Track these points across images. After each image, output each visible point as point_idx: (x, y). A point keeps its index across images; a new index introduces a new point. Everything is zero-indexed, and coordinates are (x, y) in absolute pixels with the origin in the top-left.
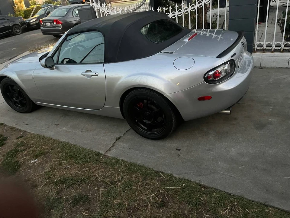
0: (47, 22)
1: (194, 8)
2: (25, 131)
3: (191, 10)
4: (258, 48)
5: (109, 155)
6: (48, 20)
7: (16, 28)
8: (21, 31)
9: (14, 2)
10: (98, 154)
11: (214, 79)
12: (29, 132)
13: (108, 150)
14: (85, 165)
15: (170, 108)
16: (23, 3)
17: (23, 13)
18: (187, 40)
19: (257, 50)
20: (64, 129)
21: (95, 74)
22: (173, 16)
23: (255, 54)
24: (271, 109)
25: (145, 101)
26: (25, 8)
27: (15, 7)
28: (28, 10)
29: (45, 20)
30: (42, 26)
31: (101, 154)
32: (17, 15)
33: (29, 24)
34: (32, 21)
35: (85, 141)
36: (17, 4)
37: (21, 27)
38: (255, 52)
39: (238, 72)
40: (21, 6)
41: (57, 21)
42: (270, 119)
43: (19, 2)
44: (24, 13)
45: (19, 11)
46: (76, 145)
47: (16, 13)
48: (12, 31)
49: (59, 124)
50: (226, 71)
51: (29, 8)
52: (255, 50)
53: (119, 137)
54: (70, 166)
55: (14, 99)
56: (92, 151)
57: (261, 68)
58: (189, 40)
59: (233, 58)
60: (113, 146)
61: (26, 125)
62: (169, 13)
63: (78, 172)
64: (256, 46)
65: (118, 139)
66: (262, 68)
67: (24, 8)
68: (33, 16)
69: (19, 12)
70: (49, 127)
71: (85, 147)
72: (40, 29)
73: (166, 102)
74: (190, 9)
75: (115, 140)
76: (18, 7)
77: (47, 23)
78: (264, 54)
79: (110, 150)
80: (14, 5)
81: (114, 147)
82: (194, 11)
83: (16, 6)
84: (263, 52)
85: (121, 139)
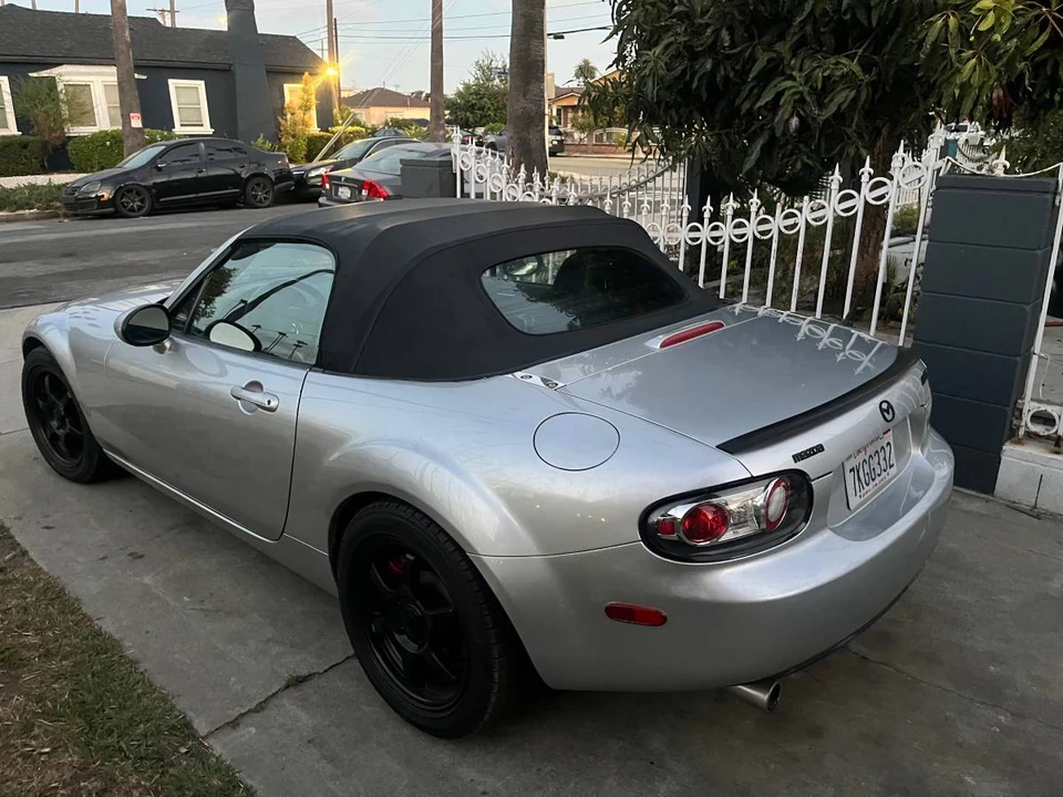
0: (342, 186)
1: (796, 225)
2: (24, 553)
3: (783, 230)
4: (1034, 428)
5: (217, 747)
6: (347, 179)
7: (258, 185)
8: (270, 196)
9: (286, 105)
10: (185, 729)
11: (687, 541)
12: (31, 560)
13: (228, 724)
14: (102, 765)
15: (488, 619)
16: (313, 113)
17: (303, 145)
18: (655, 343)
19: (1032, 436)
20: (147, 580)
21: (269, 402)
22: (712, 238)
23: (1018, 448)
24: (999, 725)
25: (409, 556)
26: (314, 130)
27: (283, 122)
28: (321, 137)
29: (339, 178)
30: (323, 195)
31: (194, 735)
32: (285, 147)
33: (302, 181)
34: (313, 174)
35: (177, 656)
36: (292, 114)
37: (274, 184)
38: (1019, 442)
39: (834, 530)
40: (303, 121)
41: (374, 186)
42: (969, 779)
43: (300, 108)
44: (308, 145)
45: (294, 136)
46: (134, 663)
47: (283, 140)
48: (244, 193)
49: (142, 556)
50: (760, 514)
51: (328, 131)
52: (1021, 432)
53: (305, 672)
54: (47, 750)
55: (54, 424)
56: (173, 708)
57: (1035, 513)
58: (661, 347)
59: (800, 465)
60: (260, 708)
61: (47, 528)
62: (702, 224)
63: (57, 787)
64: (1026, 418)
65: (297, 682)
66: (1038, 517)
67: (311, 129)
68: (324, 158)
69: (292, 139)
70: (104, 558)
71: (159, 680)
72: (317, 201)
73: (477, 588)
74: (778, 223)
75: (284, 683)
76: (295, 124)
77: (341, 189)
78: (1056, 456)
79: (234, 724)
80: (284, 115)
81: (257, 717)
82: (791, 232)
83: (289, 116)
84: (1056, 449)
85: (307, 688)
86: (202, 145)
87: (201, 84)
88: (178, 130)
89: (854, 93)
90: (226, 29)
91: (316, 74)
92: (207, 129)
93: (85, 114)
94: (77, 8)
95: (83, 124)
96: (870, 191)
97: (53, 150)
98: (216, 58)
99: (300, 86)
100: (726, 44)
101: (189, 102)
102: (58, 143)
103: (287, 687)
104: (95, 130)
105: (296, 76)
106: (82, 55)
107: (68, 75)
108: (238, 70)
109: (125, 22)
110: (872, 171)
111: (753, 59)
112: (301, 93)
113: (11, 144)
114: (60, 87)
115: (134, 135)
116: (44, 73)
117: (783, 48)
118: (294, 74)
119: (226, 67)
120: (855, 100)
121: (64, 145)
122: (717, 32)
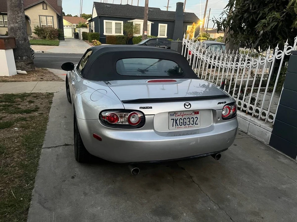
9: (187, 31)
10: (41, 146)
11: (108, 122)
13: (48, 148)
16: (194, 33)
40: (190, 35)
43: (190, 32)
53: (69, 144)
54: (16, 142)
58: (148, 82)
59: (141, 110)
60: (56, 147)
65: (66, 145)
67: (192, 37)
81: (54, 148)
85: (67, 147)
86: (158, 39)
87: (166, 25)
88: (159, 36)
89: (277, 23)
90: (175, 11)
91: (197, 23)
92: (166, 37)
93: (138, 31)
94: (138, 5)
95: (137, 34)
96: (277, 55)
97: (130, 39)
98: (172, 18)
99: (192, 26)
100: (250, 9)
101: (163, 30)
102: (131, 38)
103: (64, 145)
104: (139, 35)
105: (191, 24)
106: (140, 17)
107: (136, 22)
108: (176, 22)
109: (147, 8)
110: (278, 48)
111: (259, 14)
112: (191, 28)
113: (121, 37)
114: (134, 24)
115: (145, 37)
116: (130, 21)
117: (266, 10)
118: (190, 23)
119: (174, 21)
120: (277, 25)
121: (132, 38)
122: (249, 5)
